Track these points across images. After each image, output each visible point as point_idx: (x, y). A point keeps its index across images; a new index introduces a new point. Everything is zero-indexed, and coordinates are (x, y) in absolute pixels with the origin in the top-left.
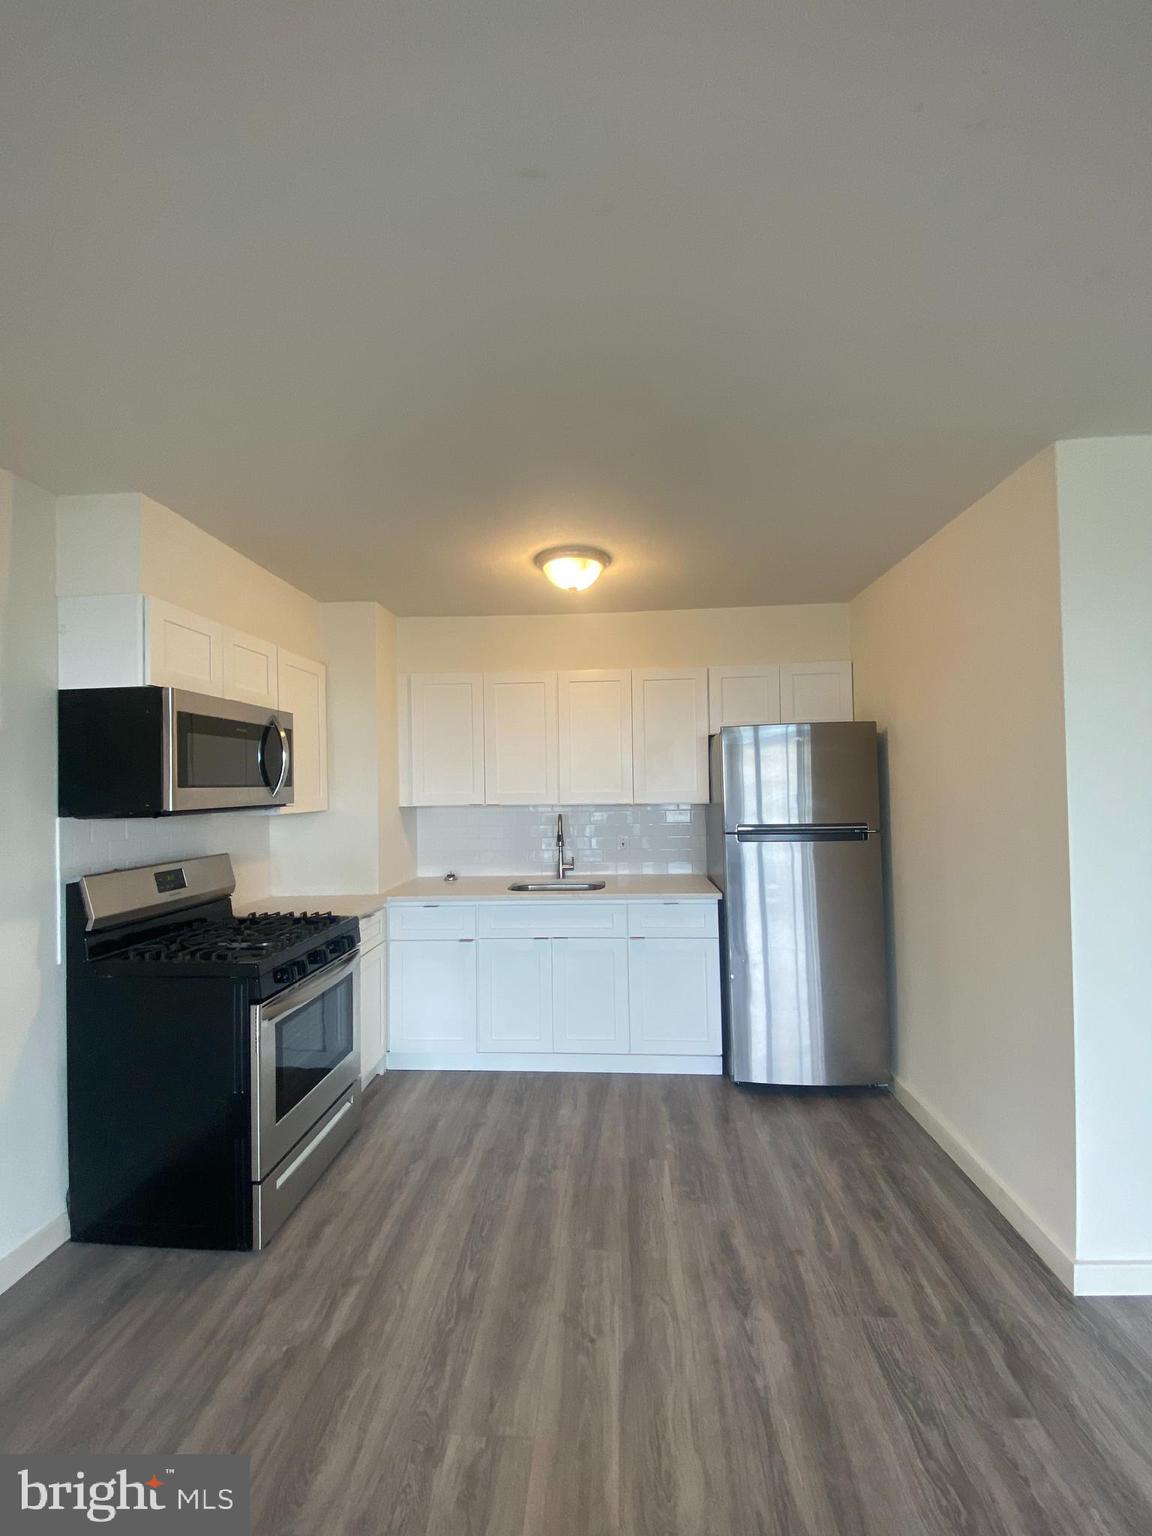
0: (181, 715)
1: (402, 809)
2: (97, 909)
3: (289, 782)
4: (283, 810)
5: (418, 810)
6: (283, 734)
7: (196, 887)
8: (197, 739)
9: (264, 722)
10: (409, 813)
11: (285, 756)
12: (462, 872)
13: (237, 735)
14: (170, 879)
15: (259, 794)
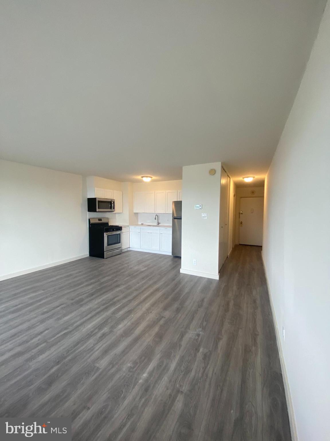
0: (98, 201)
1: (134, 213)
2: (91, 222)
3: (114, 208)
4: (114, 212)
5: (139, 214)
6: (112, 202)
7: (104, 221)
8: (100, 203)
9: (110, 201)
10: (136, 214)
11: (113, 205)
12: (144, 223)
13: (105, 203)
14: (100, 220)
15: (109, 210)
